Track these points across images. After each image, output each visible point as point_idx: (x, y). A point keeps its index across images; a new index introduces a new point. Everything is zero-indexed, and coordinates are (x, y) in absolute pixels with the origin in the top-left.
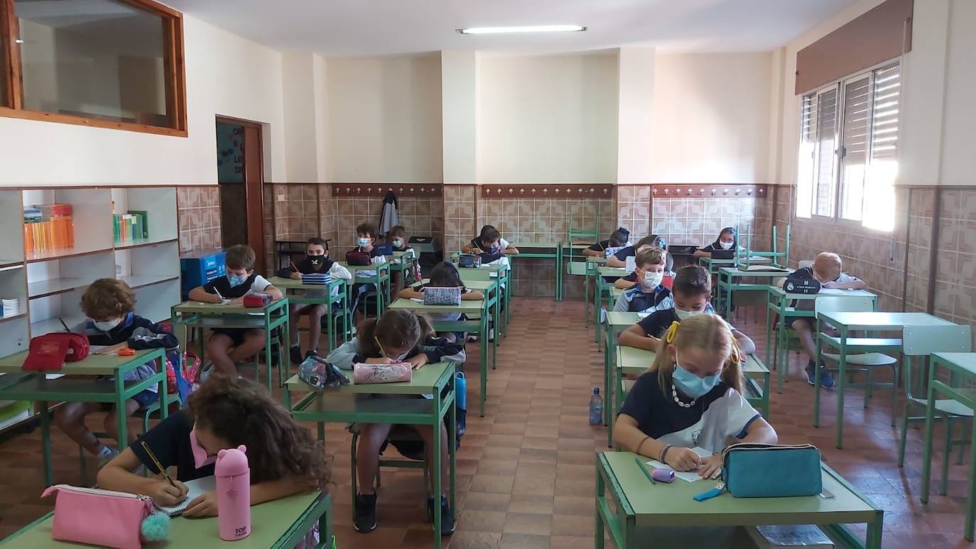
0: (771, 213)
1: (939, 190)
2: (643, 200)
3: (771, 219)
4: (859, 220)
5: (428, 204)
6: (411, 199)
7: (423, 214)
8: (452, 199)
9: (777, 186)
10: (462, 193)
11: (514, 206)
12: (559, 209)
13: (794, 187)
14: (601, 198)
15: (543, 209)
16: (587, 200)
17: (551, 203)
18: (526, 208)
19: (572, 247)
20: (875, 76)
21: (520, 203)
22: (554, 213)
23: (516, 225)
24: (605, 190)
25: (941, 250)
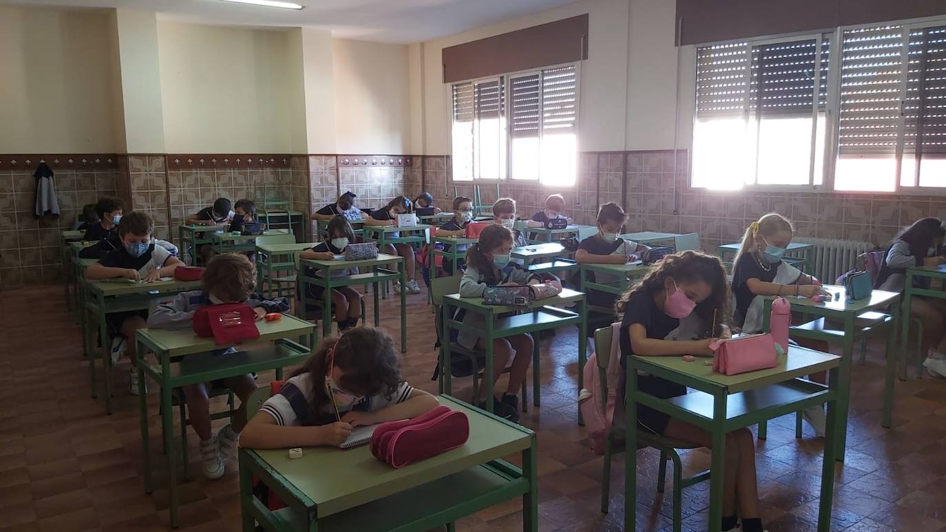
0: (420, 179)
1: (626, 153)
2: (331, 168)
3: (421, 184)
4: (537, 179)
5: (92, 177)
6: (69, 172)
7: (85, 188)
8: (139, 170)
9: (424, 157)
10: (150, 164)
11: (193, 177)
12: (241, 179)
13: (449, 157)
14: (281, 168)
15: (224, 179)
16: (268, 170)
17: (233, 173)
18: (207, 180)
19: (268, 215)
20: (543, 75)
21: (201, 173)
22: (237, 184)
23: (197, 197)
24: (284, 160)
25: (629, 193)
